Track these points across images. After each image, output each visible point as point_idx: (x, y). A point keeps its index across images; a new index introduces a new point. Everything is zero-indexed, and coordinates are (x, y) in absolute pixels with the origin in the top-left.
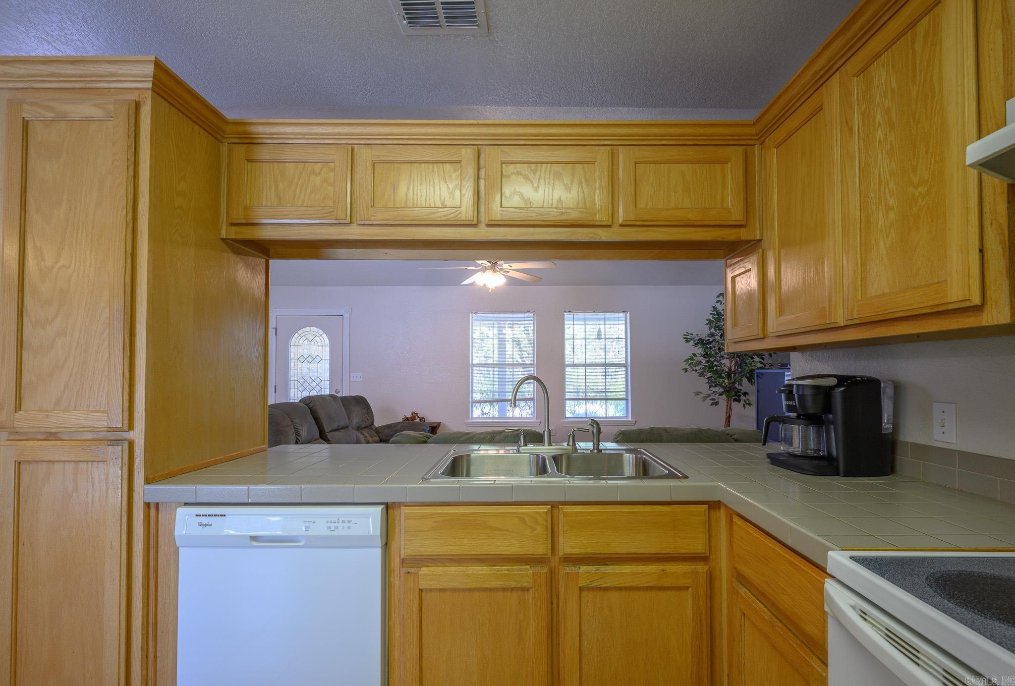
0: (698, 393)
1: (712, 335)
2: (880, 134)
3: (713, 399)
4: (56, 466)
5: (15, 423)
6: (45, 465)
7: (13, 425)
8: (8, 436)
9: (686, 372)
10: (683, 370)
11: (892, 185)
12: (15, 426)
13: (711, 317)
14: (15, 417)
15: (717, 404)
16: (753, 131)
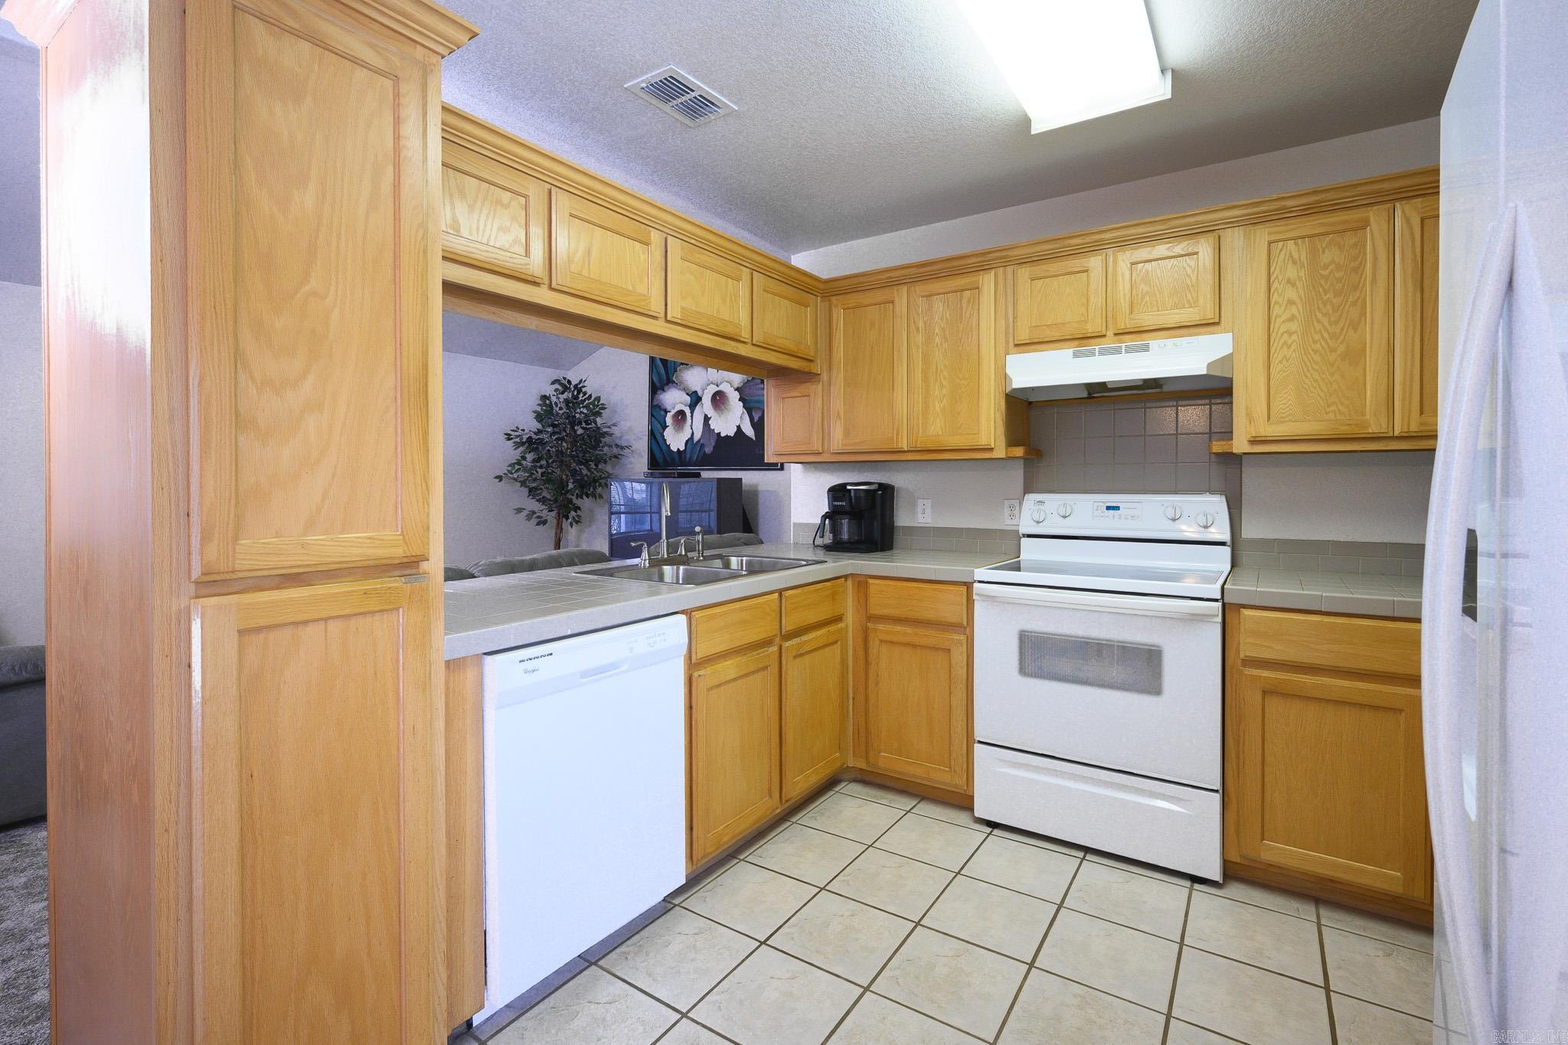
0: (519, 510)
1: (539, 432)
2: (937, 340)
3: (539, 517)
4: (310, 629)
5: (237, 562)
6: (288, 632)
7: (234, 565)
8: (196, 590)
9: (500, 481)
10: (496, 478)
11: (945, 373)
12: (238, 567)
13: (539, 409)
14: (237, 551)
15: (544, 522)
16: (821, 286)
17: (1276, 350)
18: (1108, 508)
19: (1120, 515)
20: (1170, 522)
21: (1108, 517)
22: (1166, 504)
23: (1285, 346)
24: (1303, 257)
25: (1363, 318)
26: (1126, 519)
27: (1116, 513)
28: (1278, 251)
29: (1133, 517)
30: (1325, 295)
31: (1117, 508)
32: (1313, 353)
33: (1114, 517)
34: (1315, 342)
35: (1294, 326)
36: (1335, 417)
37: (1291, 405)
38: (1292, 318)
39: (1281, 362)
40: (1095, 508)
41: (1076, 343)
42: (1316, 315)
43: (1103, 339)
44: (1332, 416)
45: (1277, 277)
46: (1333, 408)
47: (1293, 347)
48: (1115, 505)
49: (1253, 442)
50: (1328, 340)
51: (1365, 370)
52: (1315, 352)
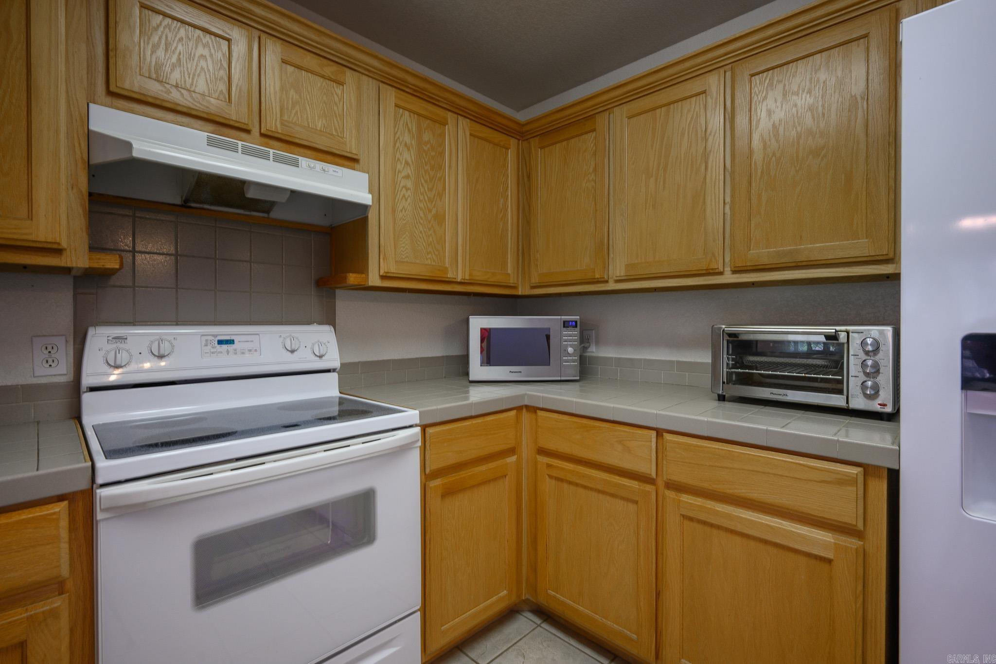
17: (398, 200)
18: (220, 342)
19: (235, 350)
20: (289, 353)
21: (221, 352)
22: (283, 335)
23: (404, 198)
24: (414, 129)
25: (444, 192)
26: (243, 353)
27: (230, 347)
28: (400, 116)
29: (250, 351)
30: (426, 166)
31: (231, 342)
32: (419, 210)
33: (228, 352)
34: (421, 201)
35: (409, 184)
36: (431, 262)
37: (407, 248)
38: (407, 177)
39: (401, 211)
40: (203, 344)
41: (211, 127)
42: (421, 180)
43: (243, 135)
44: (429, 262)
45: (399, 138)
46: (430, 256)
47: (409, 200)
48: (228, 338)
49: (383, 277)
50: (427, 202)
51: (445, 230)
52: (421, 209)
